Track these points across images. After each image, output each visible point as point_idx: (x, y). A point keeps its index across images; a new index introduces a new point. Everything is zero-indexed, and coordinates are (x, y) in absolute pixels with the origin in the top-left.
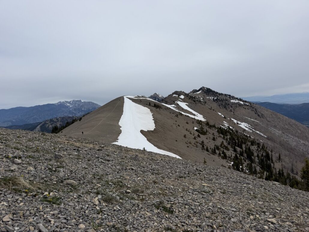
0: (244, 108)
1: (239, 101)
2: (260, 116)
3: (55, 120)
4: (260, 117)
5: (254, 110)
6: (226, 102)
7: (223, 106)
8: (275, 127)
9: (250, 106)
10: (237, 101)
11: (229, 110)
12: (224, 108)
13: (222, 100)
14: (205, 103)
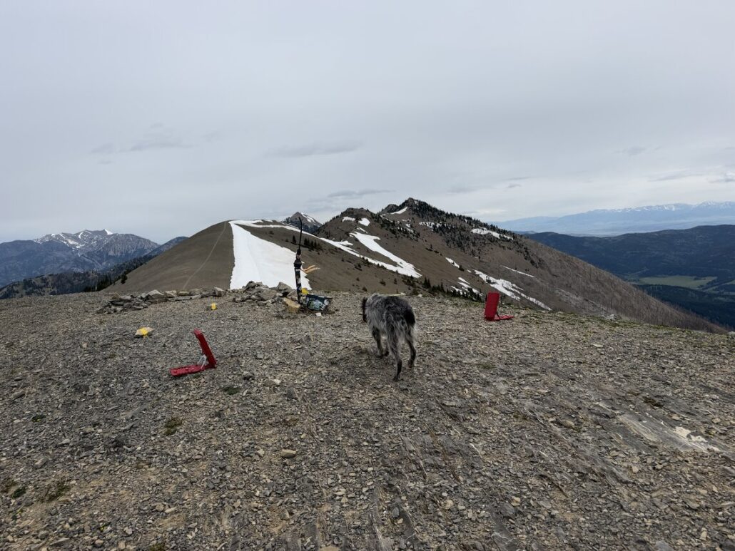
0: (500, 246)
1: (491, 232)
2: (537, 264)
3: (37, 284)
4: (537, 268)
5: (524, 250)
6: (462, 232)
7: (455, 243)
8: (568, 287)
9: (514, 242)
10: (485, 232)
11: (469, 251)
12: (459, 246)
13: (453, 230)
14: (417, 237)
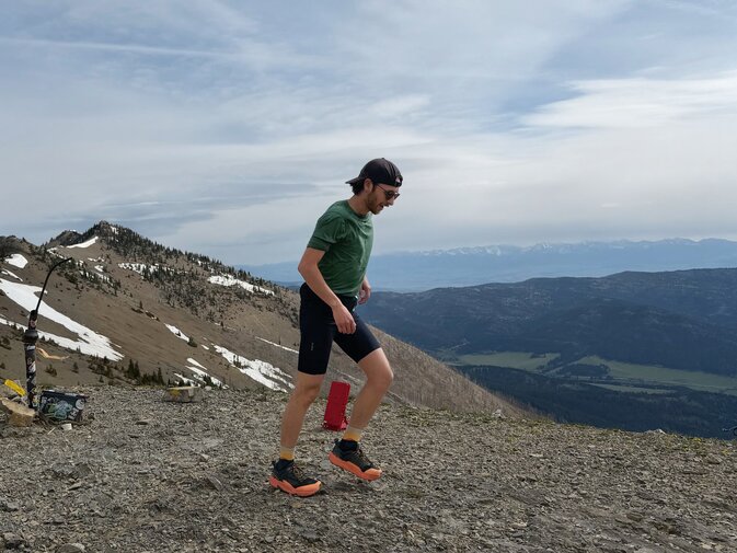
0: (255, 306)
1: (239, 282)
6: (193, 282)
7: (182, 300)
9: (276, 300)
10: (230, 281)
12: (188, 305)
13: (178, 278)
